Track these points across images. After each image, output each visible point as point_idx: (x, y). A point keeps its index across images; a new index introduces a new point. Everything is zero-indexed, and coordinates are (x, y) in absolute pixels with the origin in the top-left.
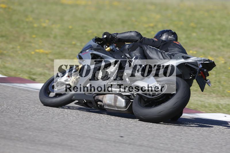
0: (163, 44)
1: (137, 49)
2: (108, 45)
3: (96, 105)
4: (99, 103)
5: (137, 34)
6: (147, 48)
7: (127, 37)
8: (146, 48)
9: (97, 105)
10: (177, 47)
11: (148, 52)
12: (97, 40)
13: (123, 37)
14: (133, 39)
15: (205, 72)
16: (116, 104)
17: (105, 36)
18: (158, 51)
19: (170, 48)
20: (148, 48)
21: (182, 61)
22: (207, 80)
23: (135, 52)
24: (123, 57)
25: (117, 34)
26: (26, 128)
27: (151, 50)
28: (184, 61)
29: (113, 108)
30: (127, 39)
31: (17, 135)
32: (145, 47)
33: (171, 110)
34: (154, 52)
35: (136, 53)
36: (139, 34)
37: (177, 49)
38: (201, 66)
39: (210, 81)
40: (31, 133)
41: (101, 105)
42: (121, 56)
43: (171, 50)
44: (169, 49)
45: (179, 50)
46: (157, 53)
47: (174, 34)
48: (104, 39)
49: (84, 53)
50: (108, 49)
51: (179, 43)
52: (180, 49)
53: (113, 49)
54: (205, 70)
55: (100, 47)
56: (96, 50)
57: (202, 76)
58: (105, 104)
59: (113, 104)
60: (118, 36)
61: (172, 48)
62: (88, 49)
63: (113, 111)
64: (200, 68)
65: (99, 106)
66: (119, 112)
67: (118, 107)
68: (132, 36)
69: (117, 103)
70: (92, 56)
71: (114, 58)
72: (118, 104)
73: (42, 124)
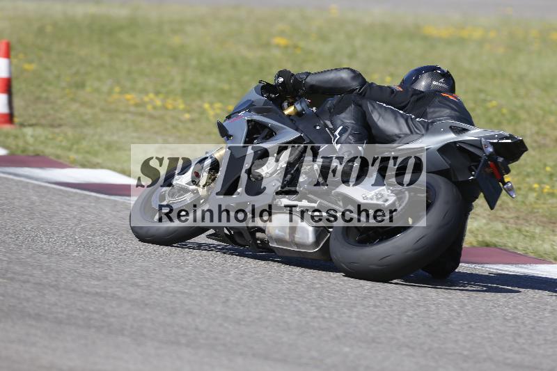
0: (415, 97)
1: (348, 109)
2: (291, 101)
3: (252, 240)
4: (259, 235)
5: (352, 75)
6: (374, 107)
7: (329, 81)
8: (370, 108)
9: (256, 239)
10: (449, 106)
11: (375, 116)
12: (266, 89)
13: (320, 81)
14: (344, 86)
15: (500, 164)
16: (294, 237)
17: (281, 80)
18: (399, 115)
19: (432, 110)
20: (376, 107)
21: (451, 137)
22: (504, 184)
23: (343, 115)
24: (318, 128)
25: (308, 74)
26: (337, 337)
27: (382, 111)
28: (456, 138)
29: (287, 246)
30: (329, 85)
31: (315, 354)
32: (369, 105)
33: (409, 253)
34: (390, 117)
35: (344, 118)
36: (357, 75)
37: (447, 111)
38: (490, 149)
39: (512, 186)
40: (347, 349)
41: (262, 241)
42: (315, 127)
43: (434, 112)
44: (428, 110)
45: (453, 113)
46: (396, 119)
47: (447, 76)
48: (279, 86)
49: (235, 118)
50: (289, 111)
51: (456, 98)
52: (456, 110)
53: (303, 110)
54: (501, 159)
55: (271, 106)
56: (260, 111)
57: (492, 174)
58: (271, 237)
59: (287, 237)
60: (309, 79)
61: (437, 109)
62: (243, 110)
63: (287, 254)
64: (488, 154)
65: (259, 242)
66: (302, 256)
67: (298, 245)
68: (342, 80)
69: (296, 236)
70: (249, 126)
71: (297, 130)
72: (298, 237)
73: (374, 329)
